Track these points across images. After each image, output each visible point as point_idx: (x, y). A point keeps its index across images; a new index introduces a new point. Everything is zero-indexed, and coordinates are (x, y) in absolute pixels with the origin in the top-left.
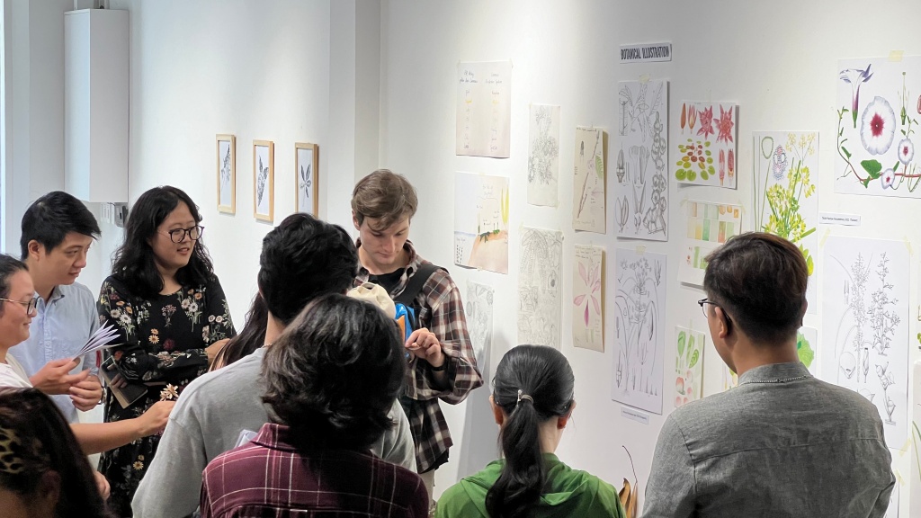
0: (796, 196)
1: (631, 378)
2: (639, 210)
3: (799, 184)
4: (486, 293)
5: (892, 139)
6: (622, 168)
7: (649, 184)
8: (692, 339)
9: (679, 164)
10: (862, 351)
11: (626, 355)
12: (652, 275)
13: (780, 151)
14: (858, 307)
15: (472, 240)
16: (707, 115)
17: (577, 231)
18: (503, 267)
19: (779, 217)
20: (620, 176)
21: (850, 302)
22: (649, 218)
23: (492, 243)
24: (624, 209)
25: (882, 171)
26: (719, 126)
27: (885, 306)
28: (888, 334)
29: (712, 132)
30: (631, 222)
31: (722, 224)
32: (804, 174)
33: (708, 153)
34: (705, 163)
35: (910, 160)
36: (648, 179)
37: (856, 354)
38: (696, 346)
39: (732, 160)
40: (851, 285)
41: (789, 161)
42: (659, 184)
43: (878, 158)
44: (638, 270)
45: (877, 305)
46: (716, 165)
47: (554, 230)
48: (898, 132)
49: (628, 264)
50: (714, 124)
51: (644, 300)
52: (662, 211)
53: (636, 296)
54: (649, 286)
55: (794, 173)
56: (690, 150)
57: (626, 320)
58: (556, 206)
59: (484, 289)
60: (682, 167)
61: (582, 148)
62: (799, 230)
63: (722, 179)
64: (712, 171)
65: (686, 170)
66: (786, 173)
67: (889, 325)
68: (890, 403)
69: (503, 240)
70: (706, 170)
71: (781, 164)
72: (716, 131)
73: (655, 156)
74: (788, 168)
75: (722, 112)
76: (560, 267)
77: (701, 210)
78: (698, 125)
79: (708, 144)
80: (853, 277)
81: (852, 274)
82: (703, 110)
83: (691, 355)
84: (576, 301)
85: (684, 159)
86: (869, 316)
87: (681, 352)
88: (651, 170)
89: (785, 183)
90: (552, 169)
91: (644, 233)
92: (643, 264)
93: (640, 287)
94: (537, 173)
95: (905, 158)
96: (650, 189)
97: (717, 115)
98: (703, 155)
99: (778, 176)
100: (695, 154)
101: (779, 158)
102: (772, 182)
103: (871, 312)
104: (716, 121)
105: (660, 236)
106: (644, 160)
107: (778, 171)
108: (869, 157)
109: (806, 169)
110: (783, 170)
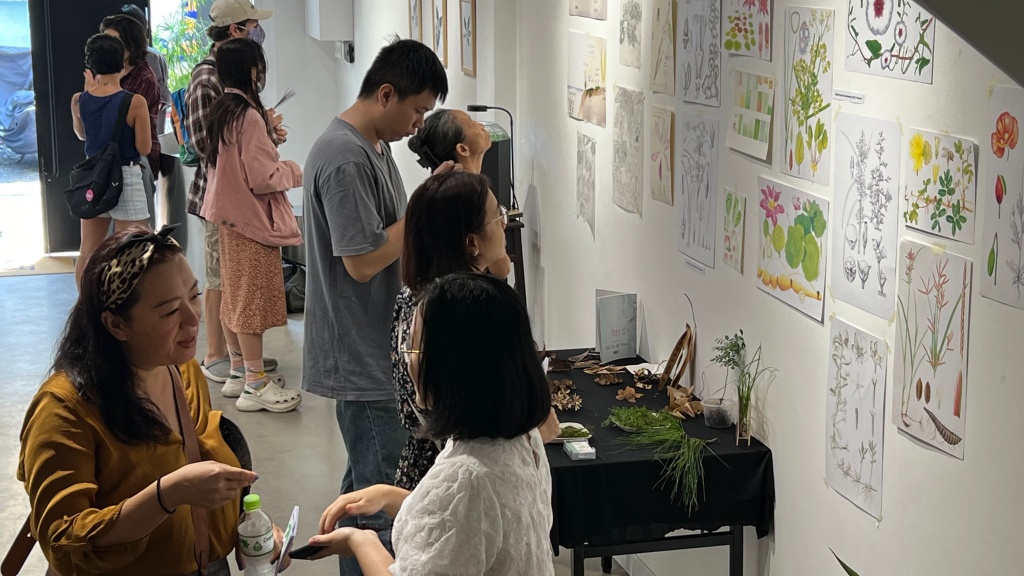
0: (816, 71)
1: (692, 233)
2: (699, 76)
3: (819, 59)
4: (590, 144)
5: (890, 20)
6: (687, 35)
7: (707, 52)
8: (737, 201)
9: (727, 34)
10: (863, 224)
11: (689, 211)
12: (708, 138)
13: (804, 27)
14: (860, 182)
15: (580, 95)
17: (655, 92)
18: (602, 122)
19: (803, 90)
20: (686, 42)
21: (855, 177)
22: (706, 85)
23: (595, 99)
24: (688, 74)
25: (882, 51)
27: (881, 183)
28: (883, 210)
29: (754, 5)
30: (692, 88)
31: (760, 93)
32: (822, 51)
33: (751, 25)
34: (749, 34)
35: (904, 42)
36: (706, 46)
37: (858, 227)
38: (740, 208)
39: (768, 32)
40: (855, 161)
41: (812, 36)
42: (714, 53)
43: (878, 38)
44: (698, 132)
45: (874, 183)
46: (756, 36)
47: (638, 90)
48: (895, 14)
49: (691, 126)
51: (703, 161)
52: (716, 78)
53: (696, 156)
54: (706, 148)
55: (815, 49)
56: (736, 22)
57: (689, 178)
58: (639, 68)
59: (589, 140)
60: (729, 37)
61: (658, 14)
62: (818, 104)
63: (761, 50)
64: (753, 43)
65: (733, 40)
66: (809, 49)
67: (884, 201)
68: (883, 276)
69: (602, 96)
70: (749, 41)
71: (805, 39)
72: (757, 4)
73: (711, 26)
74: (811, 43)
76: (642, 124)
77: (745, 80)
79: (751, 16)
80: (858, 153)
81: (856, 150)
83: (736, 216)
84: (653, 157)
85: (732, 30)
86: (868, 192)
87: (728, 213)
88: (708, 40)
89: (808, 58)
90: (637, 33)
91: (702, 99)
92: (701, 127)
93: (699, 148)
94: (626, 36)
95: (900, 41)
96: (707, 56)
98: (747, 27)
99: (803, 51)
100: (741, 25)
101: (804, 33)
102: (798, 56)
103: (870, 188)
105: (714, 102)
106: (703, 28)
107: (803, 45)
108: (872, 37)
109: (824, 46)
110: (807, 45)
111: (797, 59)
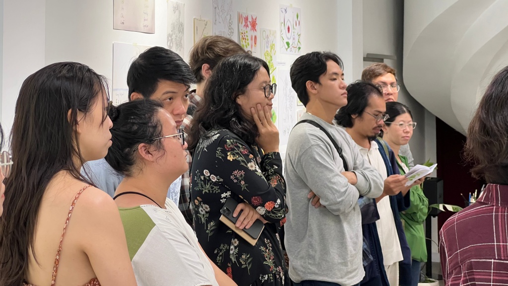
0: (272, 55)
3: (273, 50)
5: (291, 34)
13: (268, 37)
16: (247, 19)
25: (290, 46)
26: (251, 24)
29: (248, 26)
33: (247, 36)
34: (246, 41)
35: (295, 42)
39: (256, 40)
40: (284, 87)
43: (289, 41)
46: (249, 41)
50: (249, 23)
55: (271, 46)
61: (197, 30)
62: (273, 68)
63: (252, 48)
70: (247, 44)
72: (250, 26)
75: (252, 18)
78: (244, 23)
79: (247, 32)
80: (285, 84)
82: (245, 17)
86: (288, 98)
89: (269, 50)
90: (182, 42)
97: (250, 19)
100: (243, 36)
101: (268, 40)
102: (266, 49)
104: (250, 22)
109: (274, 45)
110: (268, 45)
111: (265, 51)
